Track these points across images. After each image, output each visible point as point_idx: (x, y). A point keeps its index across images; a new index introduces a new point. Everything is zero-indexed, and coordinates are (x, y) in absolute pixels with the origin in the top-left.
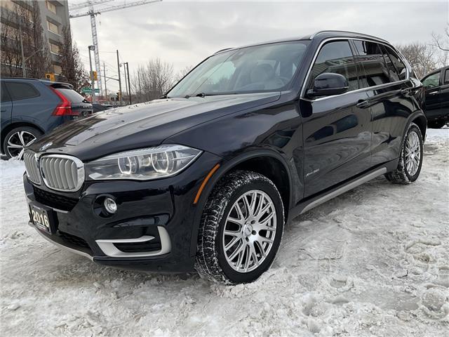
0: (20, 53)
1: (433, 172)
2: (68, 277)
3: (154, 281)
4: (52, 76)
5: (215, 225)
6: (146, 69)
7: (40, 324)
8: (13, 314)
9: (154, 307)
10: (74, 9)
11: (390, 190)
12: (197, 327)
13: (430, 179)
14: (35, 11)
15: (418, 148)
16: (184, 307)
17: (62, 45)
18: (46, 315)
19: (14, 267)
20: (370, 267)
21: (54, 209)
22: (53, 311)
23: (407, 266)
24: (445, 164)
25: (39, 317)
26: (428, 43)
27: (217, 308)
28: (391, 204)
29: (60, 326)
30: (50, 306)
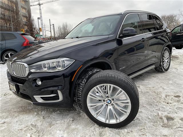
0: (11, 21)
1: (175, 67)
2: (24, 110)
3: (58, 112)
4: (23, 30)
5: (81, 89)
6: (61, 26)
7: (13, 129)
8: (2, 125)
9: (57, 122)
10: (32, 2)
11: (157, 75)
12: (74, 130)
13: (174, 70)
14: (16, 4)
15: (168, 58)
16: (69, 122)
17: (27, 17)
18: (15, 125)
19: (4, 107)
20: (145, 105)
21: (18, 84)
22: (18, 124)
23: (160, 105)
24: (181, 64)
25: (12, 126)
26: (177, 14)
27: (82, 122)
28: (156, 80)
29: (20, 130)
30: (17, 122)
